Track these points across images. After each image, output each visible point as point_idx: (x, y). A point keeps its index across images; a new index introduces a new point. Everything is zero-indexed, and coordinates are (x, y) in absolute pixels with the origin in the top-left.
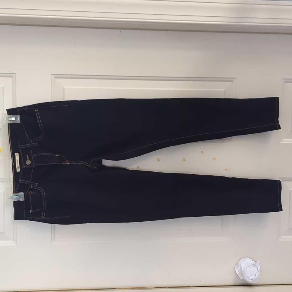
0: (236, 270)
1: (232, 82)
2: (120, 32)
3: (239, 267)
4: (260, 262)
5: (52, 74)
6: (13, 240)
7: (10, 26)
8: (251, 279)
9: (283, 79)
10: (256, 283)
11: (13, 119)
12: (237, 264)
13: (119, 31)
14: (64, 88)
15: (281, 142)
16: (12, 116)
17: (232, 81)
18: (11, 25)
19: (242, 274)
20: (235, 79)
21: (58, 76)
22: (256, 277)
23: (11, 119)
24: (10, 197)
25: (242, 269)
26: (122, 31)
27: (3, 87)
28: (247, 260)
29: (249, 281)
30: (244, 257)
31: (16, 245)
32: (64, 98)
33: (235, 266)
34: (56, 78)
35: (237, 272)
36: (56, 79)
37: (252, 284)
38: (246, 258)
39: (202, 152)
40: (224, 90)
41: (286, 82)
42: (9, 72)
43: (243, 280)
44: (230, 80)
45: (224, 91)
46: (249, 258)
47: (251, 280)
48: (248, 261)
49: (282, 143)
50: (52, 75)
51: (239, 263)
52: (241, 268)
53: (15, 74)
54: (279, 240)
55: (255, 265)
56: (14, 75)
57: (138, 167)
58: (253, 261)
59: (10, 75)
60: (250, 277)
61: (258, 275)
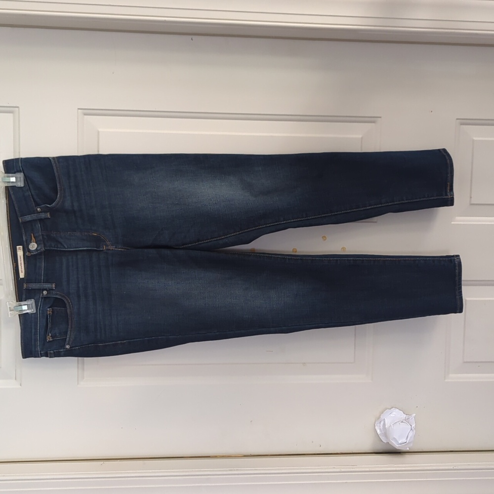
0: (376, 428)
2: (192, 39)
3: (382, 423)
4: (415, 416)
5: (79, 109)
6: (16, 379)
8: (400, 442)
9: (458, 119)
10: (408, 449)
11: (13, 179)
12: (379, 418)
13: (190, 37)
14: (98, 132)
16: (10, 175)
17: (374, 122)
19: (386, 435)
20: (379, 119)
22: (408, 440)
23: (10, 179)
24: (12, 308)
25: (386, 426)
26: (194, 37)
28: (394, 413)
29: (397, 446)
30: (390, 407)
31: (20, 386)
33: (375, 422)
34: (85, 114)
35: (378, 431)
36: (85, 116)
37: (402, 451)
38: (392, 409)
39: (324, 238)
40: (360, 136)
41: (462, 124)
42: (8, 105)
43: (388, 443)
44: (372, 120)
45: (362, 138)
46: (398, 410)
47: (401, 444)
48: (397, 414)
49: (453, 224)
50: (79, 110)
51: (381, 417)
52: (384, 424)
53: (18, 107)
54: (446, 381)
55: (407, 420)
56: (17, 109)
58: (404, 413)
59: (9, 110)
60: (398, 439)
61: (411, 437)
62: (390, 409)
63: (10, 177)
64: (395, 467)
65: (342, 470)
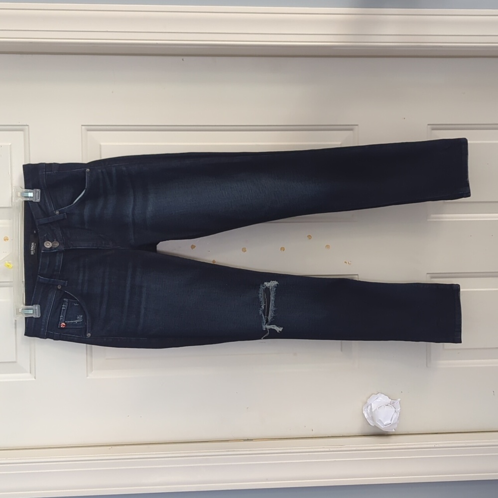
0: (364, 412)
1: (351, 132)
2: (183, 60)
3: (369, 408)
4: (401, 400)
5: (82, 125)
6: (30, 373)
7: (19, 55)
8: (385, 423)
9: (429, 125)
10: (394, 430)
11: (31, 194)
12: (366, 403)
13: (180, 58)
14: (100, 146)
15: (428, 220)
16: (29, 190)
17: (352, 130)
18: (21, 54)
19: (372, 418)
20: (357, 126)
21: (91, 128)
22: (392, 421)
23: (28, 194)
25: (373, 410)
26: (185, 58)
27: (10, 145)
28: (380, 398)
29: (383, 428)
31: (34, 379)
32: (101, 155)
33: (363, 406)
34: (88, 130)
35: (366, 415)
36: (89, 132)
37: (389, 434)
38: (378, 395)
39: (310, 237)
40: (339, 143)
41: (433, 129)
42: (18, 124)
43: (375, 426)
44: (349, 128)
46: (383, 395)
47: (386, 425)
48: (383, 399)
50: (83, 127)
51: (368, 402)
52: (371, 409)
53: (28, 125)
55: (392, 404)
56: (27, 127)
57: (214, 261)
58: (389, 398)
59: (20, 128)
60: (383, 422)
61: (395, 419)
62: (376, 394)
63: (28, 192)
64: (381, 446)
65: (331, 449)
